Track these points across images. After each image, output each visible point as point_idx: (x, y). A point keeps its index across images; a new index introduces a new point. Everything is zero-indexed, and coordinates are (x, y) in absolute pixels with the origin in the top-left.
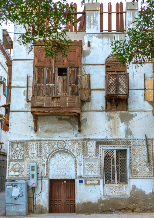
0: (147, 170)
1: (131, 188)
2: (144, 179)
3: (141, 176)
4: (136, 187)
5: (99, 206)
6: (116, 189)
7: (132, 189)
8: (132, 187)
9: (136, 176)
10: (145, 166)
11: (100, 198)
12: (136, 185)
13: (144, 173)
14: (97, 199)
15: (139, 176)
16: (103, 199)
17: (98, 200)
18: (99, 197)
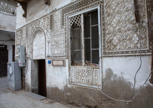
0: (135, 38)
1: (104, 74)
2: (128, 58)
3: (123, 53)
4: (112, 72)
5: (65, 94)
6: (83, 75)
7: (106, 75)
8: (106, 72)
9: (112, 53)
10: (131, 31)
11: (65, 85)
12: (112, 69)
13: (128, 46)
14: (63, 85)
15: (118, 53)
16: (69, 86)
17: (64, 87)
18: (65, 82)
